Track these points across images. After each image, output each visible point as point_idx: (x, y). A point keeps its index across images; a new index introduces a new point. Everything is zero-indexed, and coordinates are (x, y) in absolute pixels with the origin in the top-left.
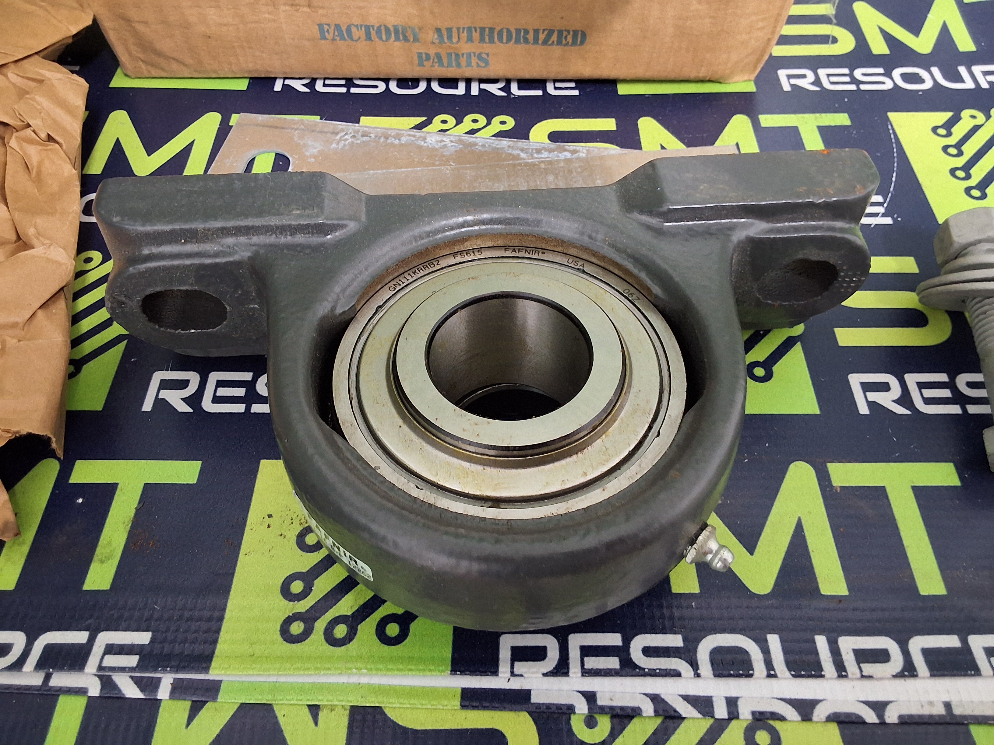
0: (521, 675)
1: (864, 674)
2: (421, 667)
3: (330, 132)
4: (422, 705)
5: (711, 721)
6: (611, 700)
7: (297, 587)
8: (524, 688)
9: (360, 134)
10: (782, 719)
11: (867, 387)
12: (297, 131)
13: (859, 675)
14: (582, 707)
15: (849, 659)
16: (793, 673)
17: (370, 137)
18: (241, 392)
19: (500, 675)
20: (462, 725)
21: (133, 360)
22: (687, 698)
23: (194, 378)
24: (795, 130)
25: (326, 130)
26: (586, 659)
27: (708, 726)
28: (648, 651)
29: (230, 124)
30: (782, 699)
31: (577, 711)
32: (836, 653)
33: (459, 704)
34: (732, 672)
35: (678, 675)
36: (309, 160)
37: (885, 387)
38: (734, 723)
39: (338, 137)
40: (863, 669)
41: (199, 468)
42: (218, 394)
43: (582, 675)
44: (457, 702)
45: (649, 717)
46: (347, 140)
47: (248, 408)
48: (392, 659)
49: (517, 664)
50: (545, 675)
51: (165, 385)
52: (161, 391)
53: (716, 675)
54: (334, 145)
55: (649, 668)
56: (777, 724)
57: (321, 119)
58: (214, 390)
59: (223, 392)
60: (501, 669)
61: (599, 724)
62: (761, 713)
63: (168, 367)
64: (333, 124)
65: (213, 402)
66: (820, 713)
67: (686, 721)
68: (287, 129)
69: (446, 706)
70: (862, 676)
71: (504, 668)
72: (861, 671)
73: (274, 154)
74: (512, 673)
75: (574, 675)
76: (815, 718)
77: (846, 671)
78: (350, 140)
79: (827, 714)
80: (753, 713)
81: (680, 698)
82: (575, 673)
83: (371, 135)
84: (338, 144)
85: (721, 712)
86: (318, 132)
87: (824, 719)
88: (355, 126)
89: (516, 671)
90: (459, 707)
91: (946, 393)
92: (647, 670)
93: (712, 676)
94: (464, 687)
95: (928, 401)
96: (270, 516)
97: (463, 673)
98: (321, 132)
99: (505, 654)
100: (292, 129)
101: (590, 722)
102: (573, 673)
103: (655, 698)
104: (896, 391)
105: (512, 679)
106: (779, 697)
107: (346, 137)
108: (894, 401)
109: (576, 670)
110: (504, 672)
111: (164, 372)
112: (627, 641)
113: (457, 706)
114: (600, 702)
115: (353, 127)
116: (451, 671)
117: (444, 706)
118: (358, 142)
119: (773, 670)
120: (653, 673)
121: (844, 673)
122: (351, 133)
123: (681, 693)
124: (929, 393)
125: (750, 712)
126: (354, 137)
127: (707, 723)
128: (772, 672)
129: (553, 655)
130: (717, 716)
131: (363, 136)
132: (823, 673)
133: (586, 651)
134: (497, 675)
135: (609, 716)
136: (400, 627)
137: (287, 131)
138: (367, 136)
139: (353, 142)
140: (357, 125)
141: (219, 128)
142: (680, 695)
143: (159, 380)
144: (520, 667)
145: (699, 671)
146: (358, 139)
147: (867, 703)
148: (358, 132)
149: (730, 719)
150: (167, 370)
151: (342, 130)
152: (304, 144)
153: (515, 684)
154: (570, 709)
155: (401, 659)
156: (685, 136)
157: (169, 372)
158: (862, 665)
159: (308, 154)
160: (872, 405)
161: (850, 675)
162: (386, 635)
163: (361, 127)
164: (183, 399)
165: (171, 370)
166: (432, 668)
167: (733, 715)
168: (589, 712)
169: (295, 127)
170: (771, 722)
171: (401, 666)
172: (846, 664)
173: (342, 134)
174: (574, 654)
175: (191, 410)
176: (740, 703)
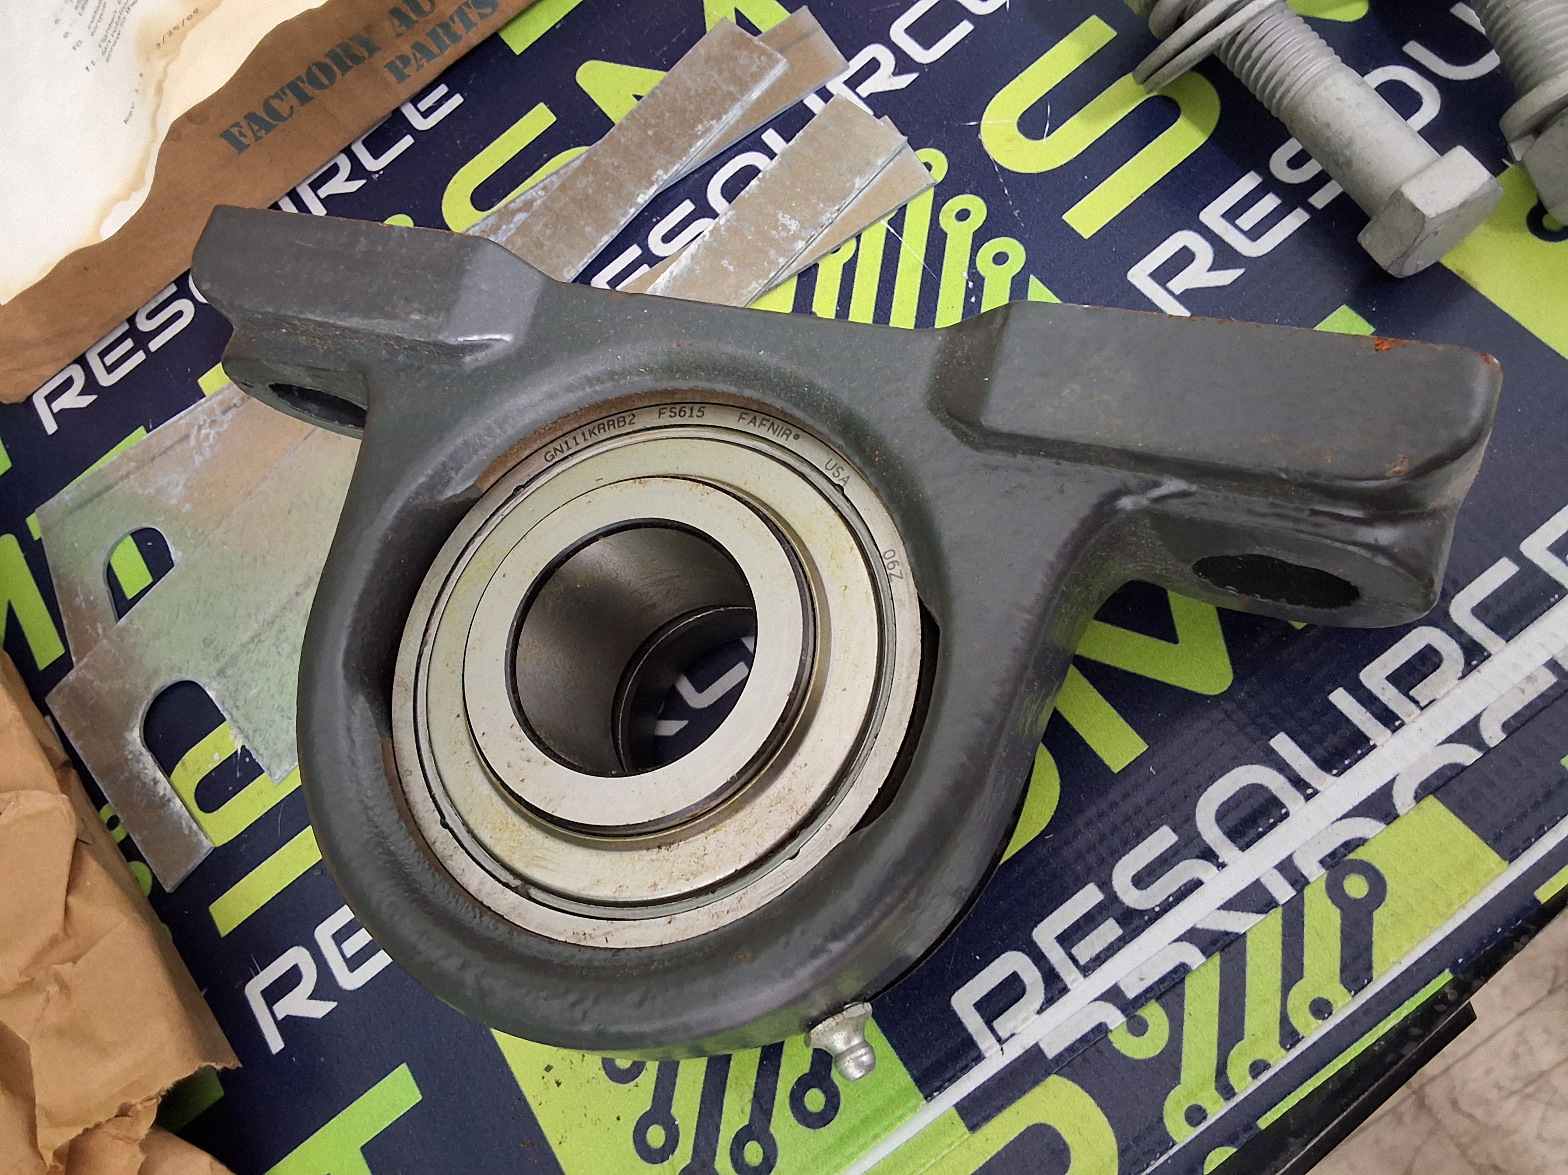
0: (1012, 1035)
1: (1422, 704)
2: (886, 1123)
3: (176, 443)
4: (923, 1165)
5: (1279, 911)
6: (1142, 979)
7: (656, 1136)
8: (1028, 1047)
9: (218, 412)
10: (1361, 842)
11: (1162, 275)
12: (131, 477)
13: (1418, 711)
14: (1114, 1018)
15: (1390, 696)
16: (1335, 772)
17: (235, 405)
19: (987, 1055)
20: (989, 1153)
22: (1228, 906)
23: (298, 955)
25: (168, 443)
26: (1075, 951)
27: (1280, 921)
28: (1141, 880)
29: (36, 538)
30: (1344, 817)
31: (1111, 1027)
32: (1368, 700)
33: (966, 1129)
34: (1261, 829)
35: (1197, 884)
36: (183, 511)
37: (1185, 257)
38: (1307, 891)
39: (193, 442)
40: (1417, 698)
41: (409, 1074)
42: (348, 956)
43: (1085, 976)
44: (962, 1128)
45: (1203, 964)
46: (207, 436)
48: (843, 1140)
49: (997, 1024)
50: (1040, 1011)
51: (273, 994)
52: (275, 1007)
53: (1243, 849)
54: (198, 459)
55: (1158, 903)
56: (1360, 854)
57: (148, 431)
58: (338, 953)
59: (353, 944)
60: (982, 1046)
61: (1149, 1022)
62: (1333, 855)
63: (254, 968)
64: (170, 425)
65: (352, 970)
66: (1403, 798)
67: (1249, 936)
68: (116, 484)
69: (952, 1143)
70: (1422, 709)
71: (985, 1041)
72: (1416, 702)
73: (130, 538)
74: (1000, 1040)
75: (1075, 985)
76: (1401, 809)
77: (1398, 718)
78: (212, 432)
79: (1412, 794)
80: (1322, 862)
81: (1222, 912)
82: (1074, 980)
83: (235, 401)
84: (201, 454)
85: (1283, 892)
86: (161, 455)
87: (1413, 803)
88: (201, 405)
89: (1003, 1035)
90: (968, 1134)
91: (1270, 202)
92: (1157, 909)
93: (1240, 853)
94: (955, 1102)
95: (1254, 234)
96: (548, 1068)
97: (940, 1089)
98: (165, 452)
99: (973, 1022)
100: (122, 478)
101: (1138, 1027)
102: (1072, 983)
103: (1192, 936)
104: (1204, 251)
105: (1004, 1046)
106: (1339, 816)
107: (203, 432)
108: (1210, 270)
109: (1073, 976)
110: (989, 1048)
111: (255, 978)
112: (1105, 885)
113: (965, 1133)
114: (1131, 994)
115: (200, 408)
116: (926, 1098)
117: (950, 1145)
118: (225, 426)
119: (1309, 786)
120: (1167, 907)
121: (1397, 723)
122: (205, 421)
123: (1218, 905)
124: (1248, 220)
125: (1318, 865)
126: (213, 423)
127: (1276, 917)
128: (1309, 791)
129: (1031, 976)
130: (1282, 901)
131: (224, 412)
132: (1371, 743)
133: (1067, 939)
134: (984, 1058)
135: (1153, 1001)
136: (821, 1088)
137: (117, 487)
138: (230, 408)
139: (218, 434)
140: (203, 400)
141: (25, 557)
142: (1219, 909)
143: (260, 995)
144: (1003, 1025)
145: (1220, 860)
146: (223, 422)
147: (1450, 740)
148: (212, 410)
149: (1300, 892)
150: (257, 973)
151: (190, 425)
152: (157, 490)
153: (1014, 1050)
154: (1101, 1030)
155: (854, 1132)
156: (658, 55)
157: (261, 973)
158: (1411, 693)
159: (173, 502)
160: (1185, 298)
161: (1406, 720)
162: (811, 1114)
163: (210, 399)
164: (311, 997)
165: (262, 970)
166: (899, 1113)
167: (1299, 882)
168: (1126, 1016)
169: (123, 472)
170: (1352, 856)
171: (861, 1141)
172: (1391, 706)
173: (195, 433)
174: (1055, 955)
175: (333, 1005)
176: (1298, 861)
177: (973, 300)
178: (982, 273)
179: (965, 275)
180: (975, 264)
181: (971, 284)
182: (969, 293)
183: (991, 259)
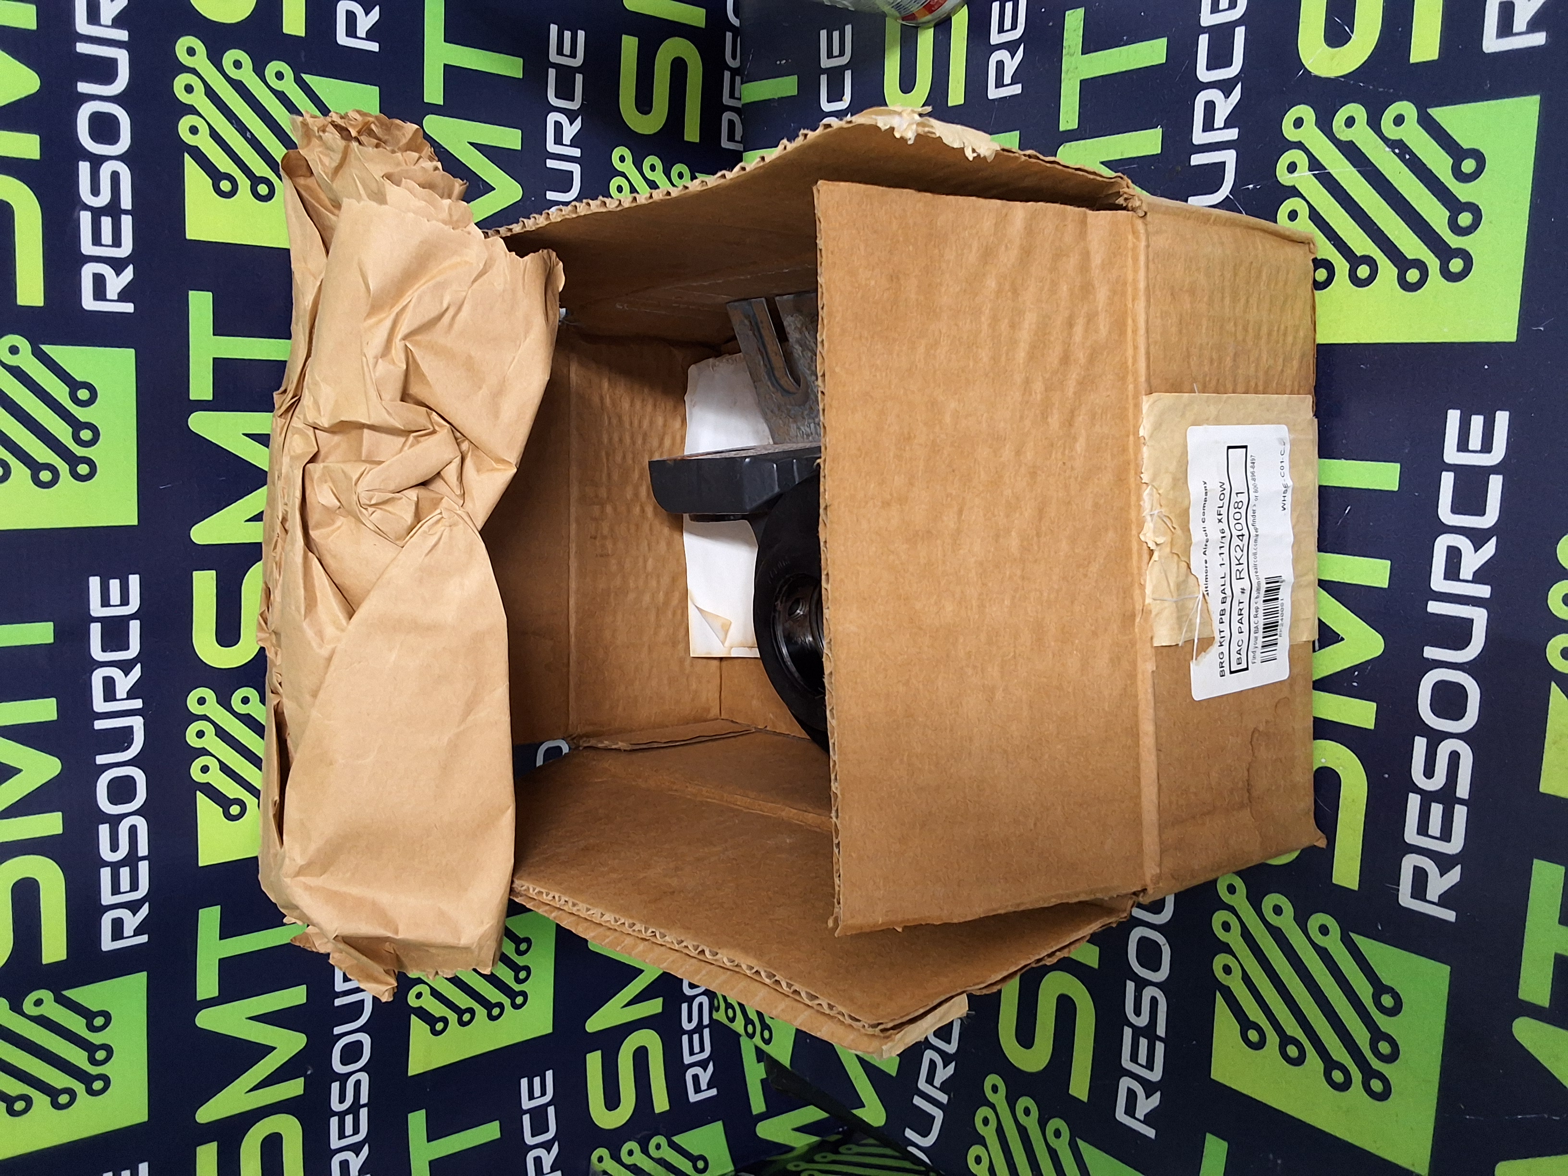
18: (1437, 810)
21: (1380, 928)
23: (1409, 862)
24: (1085, 84)
41: (1544, 862)
42: (1438, 835)
47: (1462, 802)
51: (1419, 893)
52: (1428, 898)
58: (1431, 839)
59: (1435, 826)
65: (1449, 840)
111: (1400, 894)
143: (1413, 900)
150: (1398, 890)
157: (1401, 888)
164: (1442, 875)
165: (1399, 885)
175: (1459, 867)
177: (1407, 157)
178: (1397, 138)
179: (1387, 149)
180: (1387, 138)
181: (1397, 151)
182: (1401, 157)
183: (1394, 126)
